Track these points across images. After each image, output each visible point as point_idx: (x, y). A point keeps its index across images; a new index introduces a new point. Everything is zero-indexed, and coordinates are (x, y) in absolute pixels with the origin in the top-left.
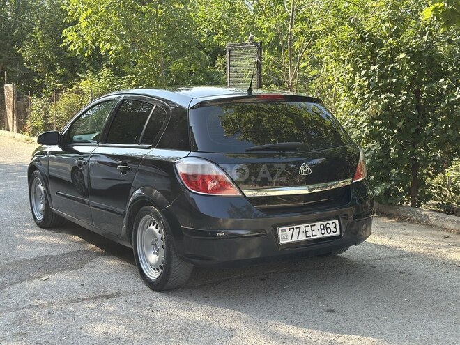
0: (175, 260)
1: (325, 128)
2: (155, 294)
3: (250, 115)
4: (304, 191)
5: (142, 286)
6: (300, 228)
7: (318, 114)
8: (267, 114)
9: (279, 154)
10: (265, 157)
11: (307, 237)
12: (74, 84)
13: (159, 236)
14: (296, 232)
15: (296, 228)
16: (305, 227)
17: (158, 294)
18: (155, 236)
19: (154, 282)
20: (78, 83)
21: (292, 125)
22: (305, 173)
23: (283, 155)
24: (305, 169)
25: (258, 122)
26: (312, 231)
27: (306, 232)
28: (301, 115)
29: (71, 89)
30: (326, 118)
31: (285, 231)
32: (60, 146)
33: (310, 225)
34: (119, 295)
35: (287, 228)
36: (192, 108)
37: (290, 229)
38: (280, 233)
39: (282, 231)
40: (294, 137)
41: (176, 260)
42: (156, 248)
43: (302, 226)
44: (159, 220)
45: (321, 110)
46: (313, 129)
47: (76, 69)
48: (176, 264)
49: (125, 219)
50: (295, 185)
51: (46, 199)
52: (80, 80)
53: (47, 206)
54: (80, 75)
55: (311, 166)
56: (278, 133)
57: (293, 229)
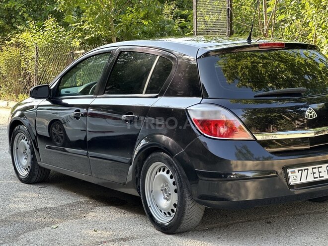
0: (189, 202)
1: (320, 72)
2: (169, 237)
3: (247, 62)
4: (310, 133)
5: (152, 230)
6: (308, 169)
7: (311, 59)
8: (261, 61)
9: (277, 100)
10: (262, 103)
11: (315, 178)
12: (12, 37)
13: (171, 181)
14: (305, 173)
15: (305, 170)
16: (313, 168)
17: (171, 236)
18: (165, 181)
19: (167, 226)
20: (17, 35)
21: (286, 70)
22: (311, 117)
23: (280, 100)
24: (311, 113)
25: (253, 68)
26: (320, 172)
27: (314, 173)
28: (294, 60)
29: (10, 42)
30: (319, 62)
31: (294, 172)
32: (49, 100)
33: (317, 166)
34: (133, 238)
35: (296, 170)
36: (200, 57)
37: (299, 171)
38: (290, 174)
39: (292, 172)
40: (289, 83)
41: (191, 202)
42: (166, 193)
43: (310, 168)
44: (170, 165)
45: (313, 54)
46: (307, 73)
47: (13, 20)
48: (190, 207)
49: (131, 167)
50: (294, 129)
51: (33, 153)
52: (17, 33)
53: (34, 160)
54: (19, 27)
55: (315, 110)
56: (273, 78)
57: (302, 170)
